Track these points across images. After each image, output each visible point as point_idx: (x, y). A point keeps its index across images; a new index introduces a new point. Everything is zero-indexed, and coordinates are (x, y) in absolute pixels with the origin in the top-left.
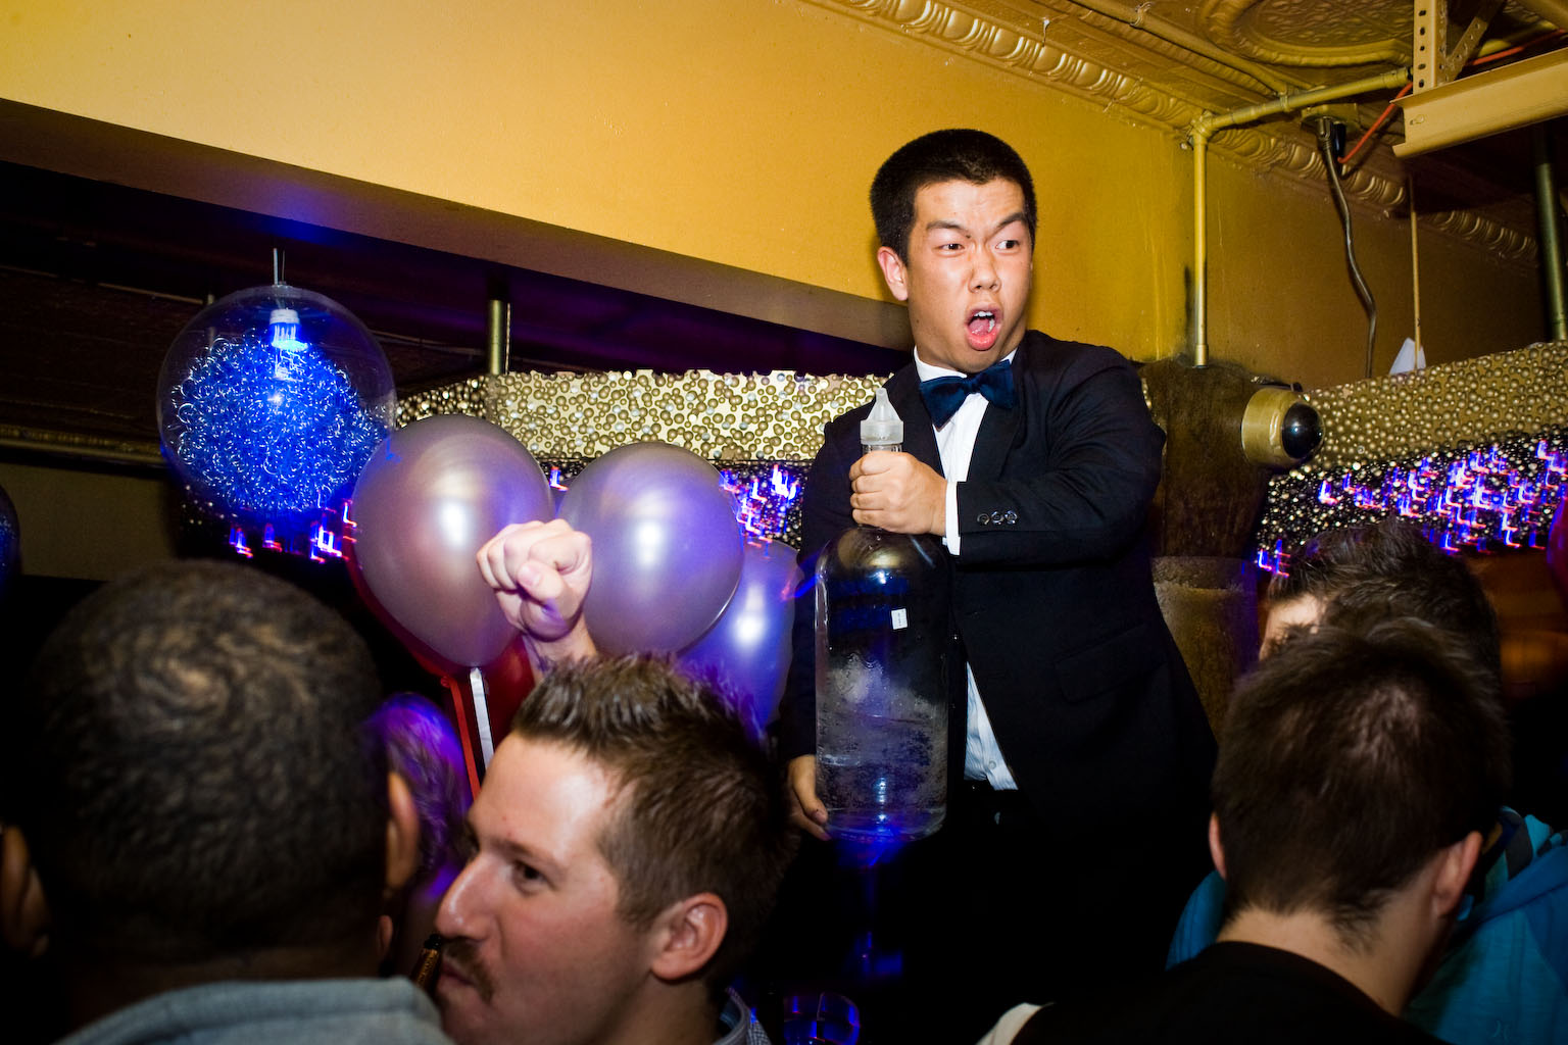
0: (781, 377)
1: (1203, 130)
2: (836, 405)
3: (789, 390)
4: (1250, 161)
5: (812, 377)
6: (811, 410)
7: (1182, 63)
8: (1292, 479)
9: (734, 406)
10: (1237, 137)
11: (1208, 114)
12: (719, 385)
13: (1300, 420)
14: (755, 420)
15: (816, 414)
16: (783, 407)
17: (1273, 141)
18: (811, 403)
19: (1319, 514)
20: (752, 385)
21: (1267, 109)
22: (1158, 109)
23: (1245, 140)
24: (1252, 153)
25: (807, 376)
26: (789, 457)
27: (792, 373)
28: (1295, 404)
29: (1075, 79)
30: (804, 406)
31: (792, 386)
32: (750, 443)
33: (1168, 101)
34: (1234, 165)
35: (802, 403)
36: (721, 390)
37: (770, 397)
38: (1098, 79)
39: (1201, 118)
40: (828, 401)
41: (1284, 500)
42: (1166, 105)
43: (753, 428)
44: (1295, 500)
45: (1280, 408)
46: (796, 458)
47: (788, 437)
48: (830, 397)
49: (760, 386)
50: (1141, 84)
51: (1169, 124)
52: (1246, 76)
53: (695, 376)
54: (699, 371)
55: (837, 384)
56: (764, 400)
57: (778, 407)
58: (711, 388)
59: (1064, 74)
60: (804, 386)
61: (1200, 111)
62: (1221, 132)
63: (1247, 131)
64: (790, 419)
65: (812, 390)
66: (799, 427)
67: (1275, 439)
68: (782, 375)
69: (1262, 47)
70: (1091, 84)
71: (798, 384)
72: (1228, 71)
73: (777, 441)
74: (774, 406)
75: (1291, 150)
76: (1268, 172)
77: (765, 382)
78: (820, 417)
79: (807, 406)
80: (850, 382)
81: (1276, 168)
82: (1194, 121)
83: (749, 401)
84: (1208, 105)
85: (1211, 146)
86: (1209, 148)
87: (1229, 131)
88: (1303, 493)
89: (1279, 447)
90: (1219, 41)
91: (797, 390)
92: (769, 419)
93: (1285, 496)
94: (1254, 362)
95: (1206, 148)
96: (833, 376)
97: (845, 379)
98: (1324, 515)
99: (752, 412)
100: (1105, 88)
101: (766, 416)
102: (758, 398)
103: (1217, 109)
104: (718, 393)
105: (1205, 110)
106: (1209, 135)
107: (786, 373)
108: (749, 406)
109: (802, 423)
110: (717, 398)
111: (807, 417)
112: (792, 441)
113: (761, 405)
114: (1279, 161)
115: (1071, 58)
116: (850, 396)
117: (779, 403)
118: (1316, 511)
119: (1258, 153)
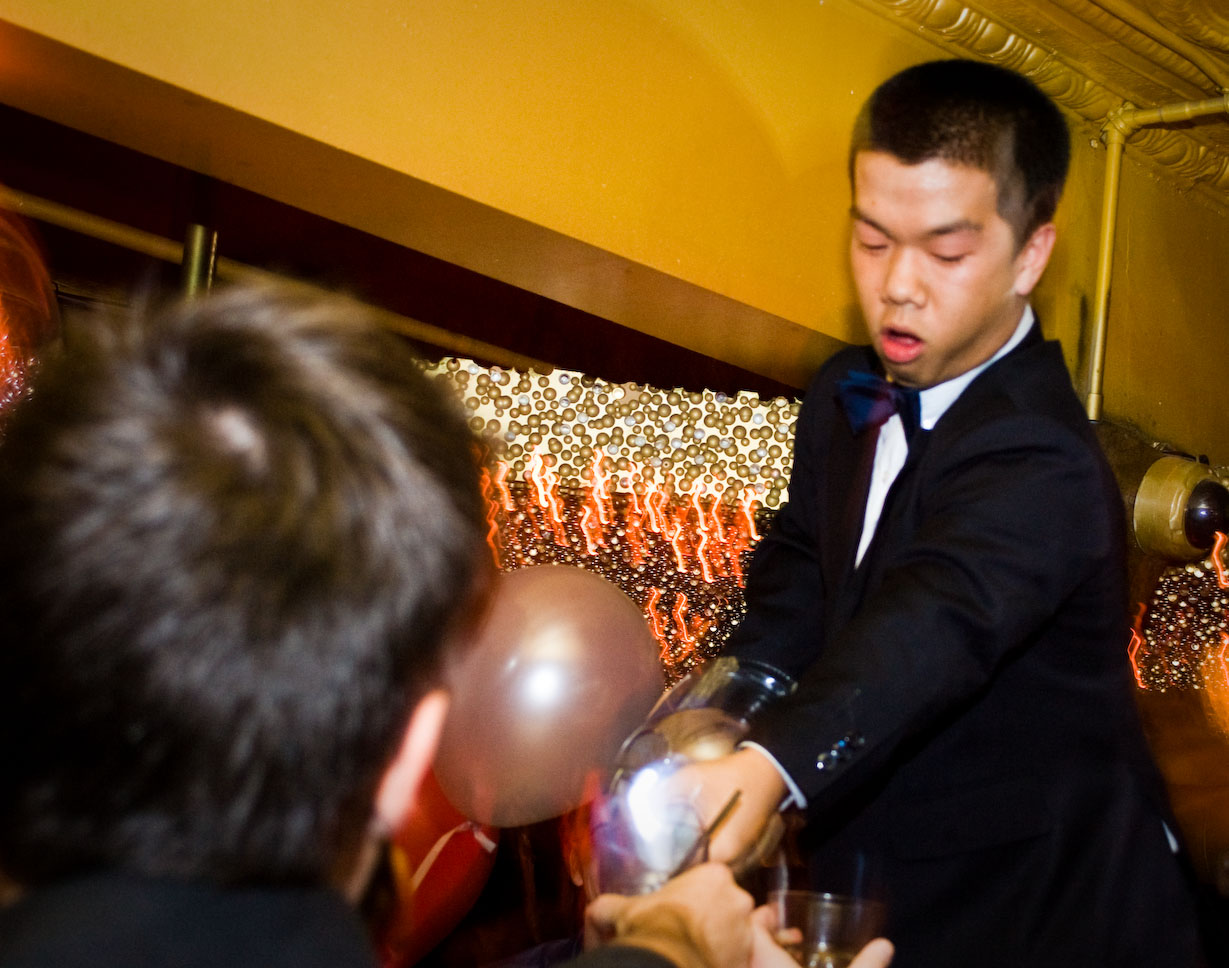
0: (564, 379)
1: (1121, 125)
2: (632, 422)
3: (573, 397)
4: (1172, 172)
5: (604, 383)
6: (599, 425)
7: (1111, 37)
8: (1187, 575)
9: (500, 409)
10: (1159, 139)
11: (1129, 106)
12: (484, 381)
13: (1208, 501)
14: (526, 431)
15: (605, 430)
16: (563, 417)
17: (1202, 149)
18: (600, 416)
19: (1207, 626)
20: (526, 385)
21: (1205, 107)
22: (1070, 92)
23: (1169, 144)
24: (1175, 162)
25: (598, 381)
26: (564, 483)
27: (579, 375)
28: (1203, 481)
29: (975, 41)
30: (590, 419)
31: (577, 391)
32: (516, 459)
33: (1084, 82)
34: (1151, 175)
35: (589, 415)
36: (485, 387)
37: (548, 403)
38: (1003, 45)
39: (1120, 111)
40: (622, 416)
41: (1170, 603)
42: (1080, 88)
43: (522, 440)
44: (1183, 604)
45: (1185, 484)
46: (574, 484)
47: (566, 456)
48: (625, 410)
49: (535, 387)
50: (1055, 58)
51: (1079, 113)
52: (1187, 62)
53: (453, 366)
54: (459, 360)
55: (636, 395)
56: (540, 406)
57: (557, 416)
58: (473, 383)
59: (964, 34)
60: (592, 393)
61: (1119, 101)
62: (1143, 131)
63: (1174, 132)
64: (571, 434)
65: (603, 400)
66: (581, 445)
67: (1176, 522)
68: (567, 376)
69: (1212, 28)
70: (994, 51)
71: (585, 390)
72: (1165, 53)
73: (550, 461)
74: (551, 416)
75: (1222, 164)
76: (1191, 188)
77: (543, 383)
78: (610, 435)
79: (594, 419)
80: (652, 395)
81: (1201, 184)
82: (1111, 114)
83: (521, 406)
84: (1131, 95)
85: (1129, 148)
86: (1127, 150)
87: (1152, 131)
88: (1195, 595)
89: (1181, 533)
90: (1161, 14)
91: (583, 397)
92: (544, 431)
93: (1172, 598)
94: (1154, 423)
95: (1123, 149)
96: (631, 385)
97: (646, 390)
98: (1213, 628)
99: (523, 420)
100: (1010, 58)
101: (541, 426)
102: (533, 402)
103: (1141, 100)
104: (481, 391)
105: (1125, 101)
106: (1128, 132)
107: (572, 374)
108: (520, 411)
109: (586, 440)
110: (480, 397)
111: (593, 433)
112: (570, 462)
113: (535, 411)
114: (1207, 175)
115: (974, 15)
116: (652, 411)
117: (559, 411)
118: (1204, 621)
119: (1181, 163)
